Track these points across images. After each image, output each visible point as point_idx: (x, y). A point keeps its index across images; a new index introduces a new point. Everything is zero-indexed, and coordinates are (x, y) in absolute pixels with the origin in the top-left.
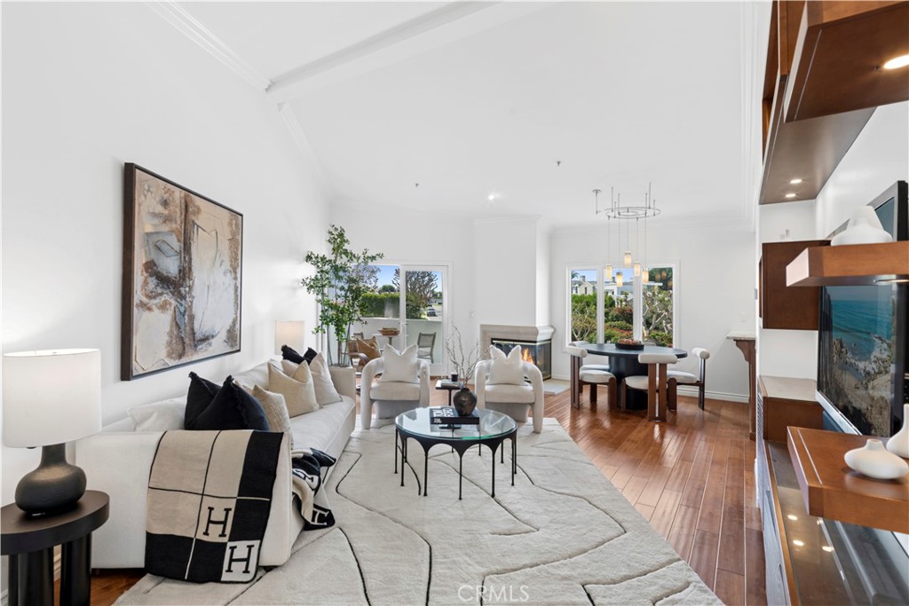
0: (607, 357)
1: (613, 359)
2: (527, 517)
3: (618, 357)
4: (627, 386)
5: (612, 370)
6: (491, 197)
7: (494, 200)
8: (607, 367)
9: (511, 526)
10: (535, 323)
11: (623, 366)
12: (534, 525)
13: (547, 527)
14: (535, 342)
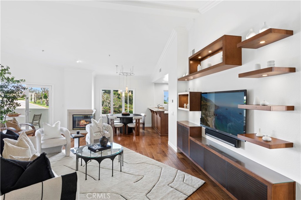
0: (119, 118)
1: (122, 119)
2: (137, 174)
3: (123, 118)
4: (128, 127)
5: (122, 122)
6: (78, 62)
7: (79, 62)
8: (119, 121)
9: (136, 178)
10: (91, 108)
11: (125, 121)
12: (142, 175)
13: (145, 174)
14: (92, 115)
